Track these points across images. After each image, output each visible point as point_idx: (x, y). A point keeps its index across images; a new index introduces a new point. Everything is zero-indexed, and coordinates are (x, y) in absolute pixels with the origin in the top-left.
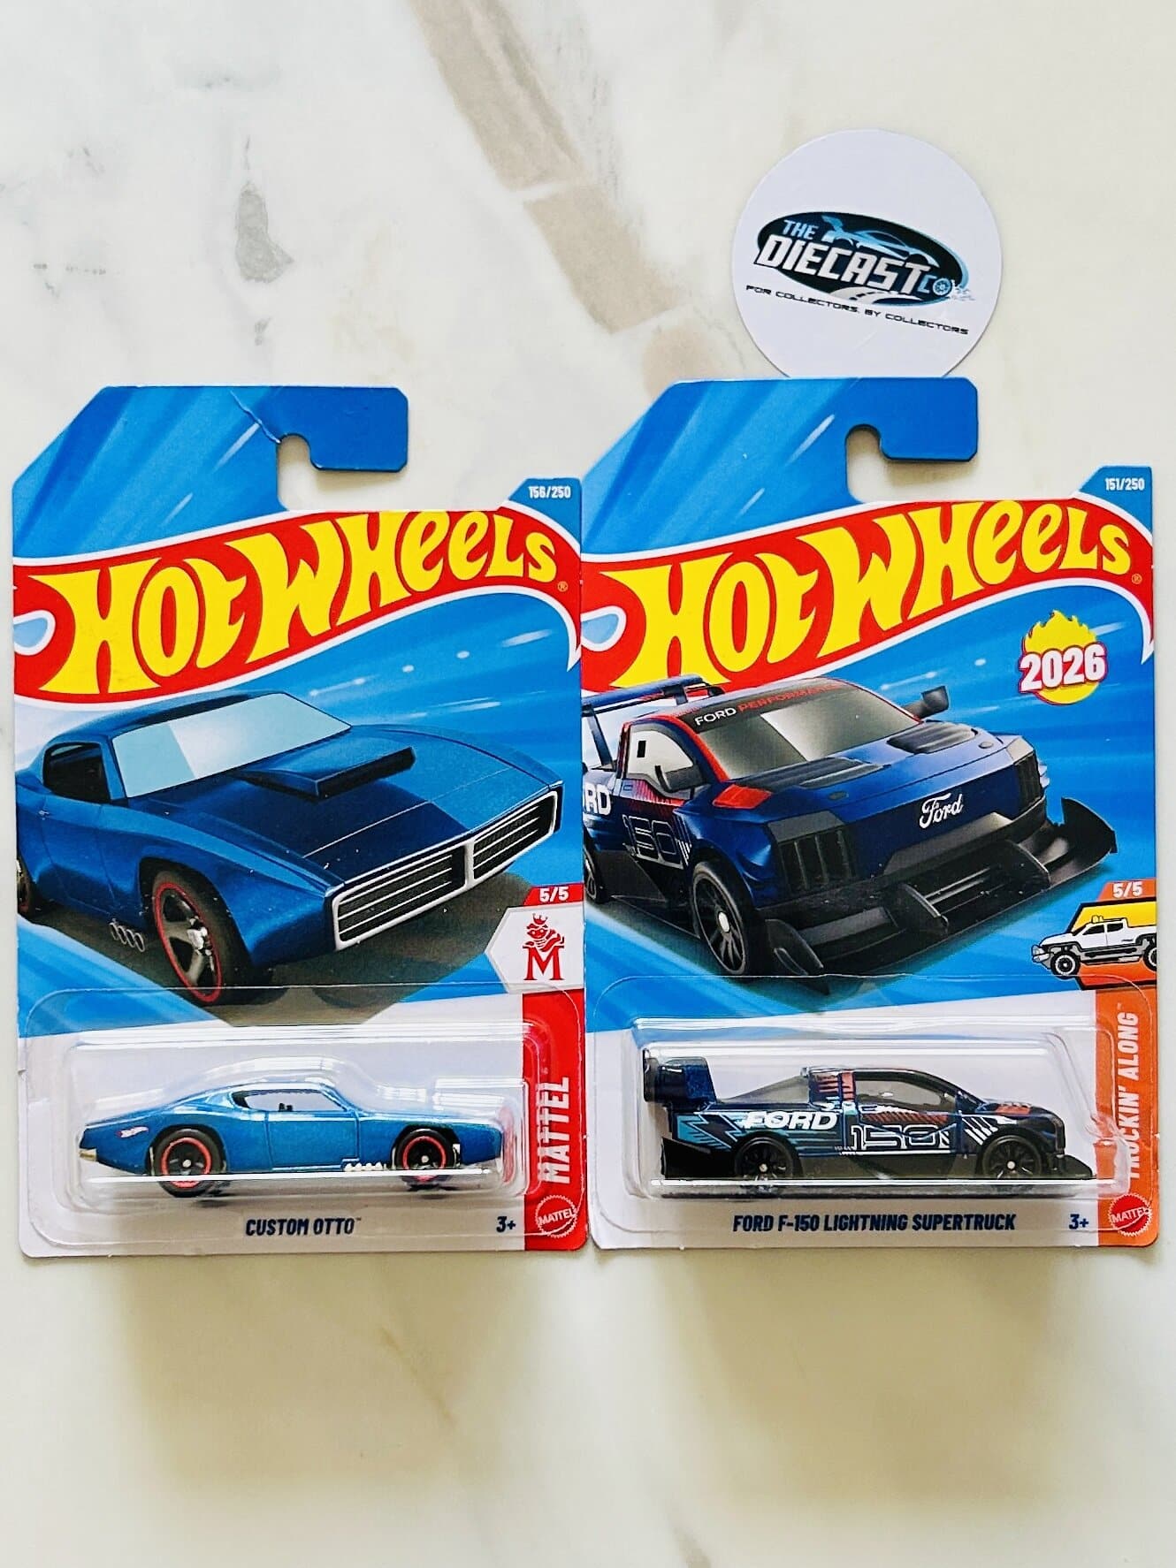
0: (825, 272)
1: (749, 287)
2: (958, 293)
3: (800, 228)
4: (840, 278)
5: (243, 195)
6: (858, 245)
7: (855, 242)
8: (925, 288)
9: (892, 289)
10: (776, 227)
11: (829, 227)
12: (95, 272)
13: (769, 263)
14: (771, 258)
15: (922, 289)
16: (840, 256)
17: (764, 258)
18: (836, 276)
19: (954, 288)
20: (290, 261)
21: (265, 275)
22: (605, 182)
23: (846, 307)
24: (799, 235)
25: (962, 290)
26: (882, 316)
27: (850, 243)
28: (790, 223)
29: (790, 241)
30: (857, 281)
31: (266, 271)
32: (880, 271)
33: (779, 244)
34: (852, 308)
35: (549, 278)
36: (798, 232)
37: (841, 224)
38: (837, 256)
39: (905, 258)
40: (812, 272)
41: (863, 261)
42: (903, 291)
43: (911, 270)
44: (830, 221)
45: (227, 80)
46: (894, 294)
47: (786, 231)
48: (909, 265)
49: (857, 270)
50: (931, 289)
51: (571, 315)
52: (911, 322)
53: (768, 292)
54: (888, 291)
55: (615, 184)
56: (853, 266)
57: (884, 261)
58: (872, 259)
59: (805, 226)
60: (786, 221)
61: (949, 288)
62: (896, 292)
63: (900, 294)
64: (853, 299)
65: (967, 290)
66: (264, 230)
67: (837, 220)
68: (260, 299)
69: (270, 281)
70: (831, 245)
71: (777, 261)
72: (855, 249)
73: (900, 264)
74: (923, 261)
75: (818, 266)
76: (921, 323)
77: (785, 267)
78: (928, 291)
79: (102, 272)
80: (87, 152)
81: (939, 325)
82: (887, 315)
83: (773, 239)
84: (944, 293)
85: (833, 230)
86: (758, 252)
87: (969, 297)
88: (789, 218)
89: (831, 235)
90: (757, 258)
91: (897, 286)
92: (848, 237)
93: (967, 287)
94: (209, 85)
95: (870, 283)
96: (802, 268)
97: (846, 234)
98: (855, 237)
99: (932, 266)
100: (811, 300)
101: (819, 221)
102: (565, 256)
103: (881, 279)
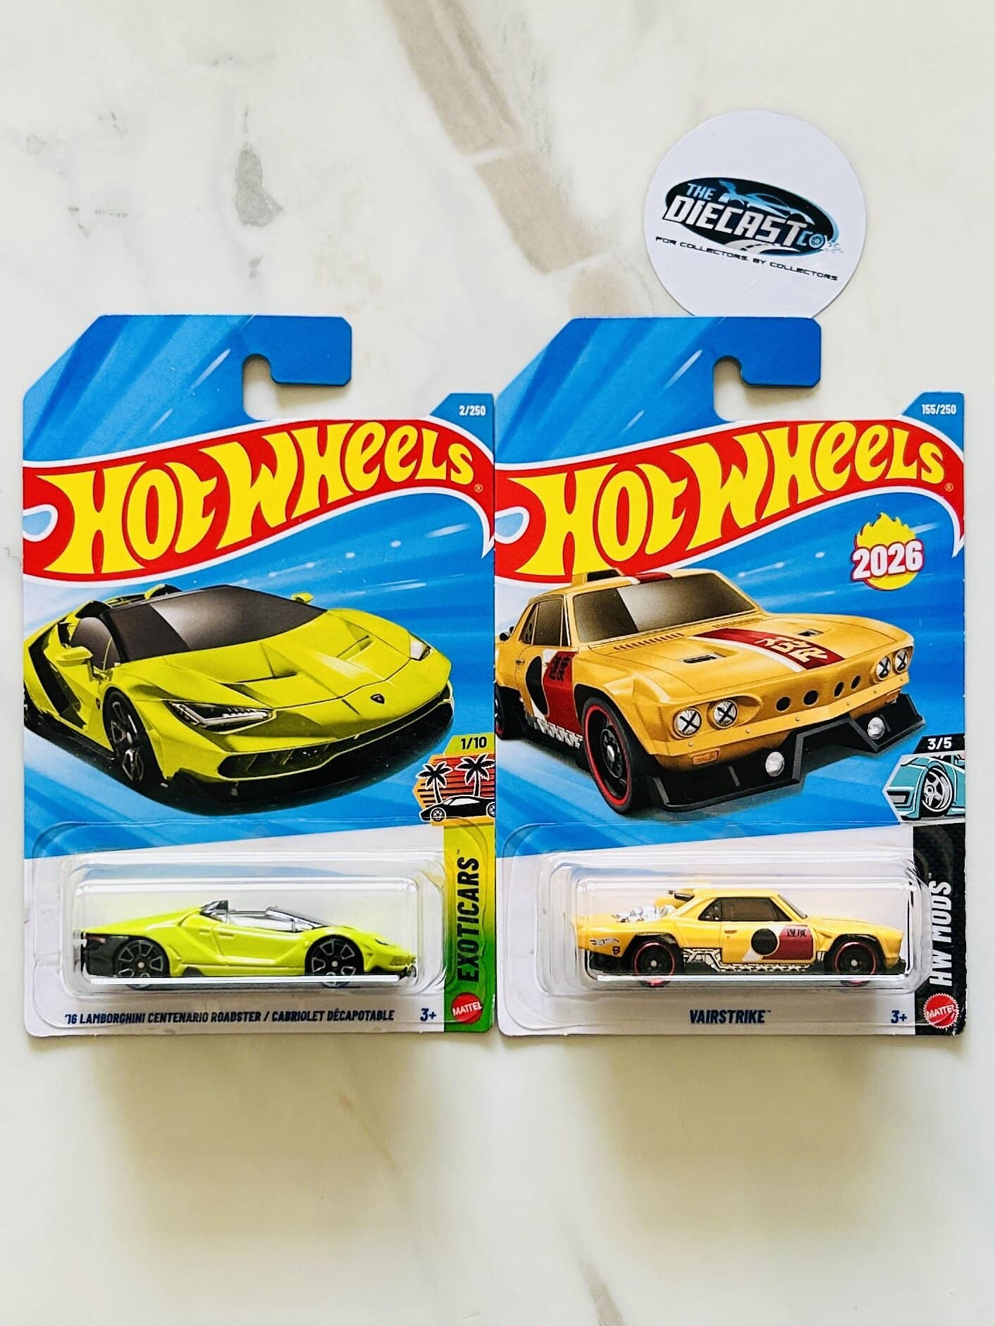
0: (721, 227)
1: (658, 238)
2: (830, 246)
3: (701, 190)
4: (733, 232)
5: (242, 154)
6: (748, 206)
7: (746, 203)
8: (804, 242)
9: (777, 241)
10: (681, 189)
11: (725, 190)
12: (119, 215)
13: (676, 219)
14: (677, 214)
15: (800, 242)
16: (733, 213)
17: (670, 215)
18: (729, 231)
19: (826, 242)
20: (280, 209)
21: (260, 220)
22: (541, 149)
23: (738, 256)
24: (700, 196)
25: (833, 244)
26: (767, 264)
27: (740, 203)
28: (692, 186)
29: (692, 201)
30: (747, 235)
31: (260, 217)
32: (766, 227)
33: (683, 203)
34: (743, 257)
35: (495, 229)
36: (699, 194)
37: (734, 188)
38: (731, 214)
39: (786, 217)
40: (710, 226)
41: (752, 219)
42: (784, 244)
43: (791, 227)
44: (725, 185)
45: (231, 59)
46: (777, 247)
47: (689, 193)
48: (790, 222)
49: (747, 226)
50: (807, 242)
51: (510, 258)
52: (791, 270)
53: (674, 242)
54: (773, 243)
55: (549, 152)
56: (744, 223)
57: (769, 218)
58: (759, 217)
59: (705, 189)
60: (689, 184)
61: (822, 243)
62: (779, 245)
63: (782, 246)
64: (743, 249)
65: (837, 244)
66: (259, 183)
67: (732, 184)
68: (254, 240)
69: (263, 225)
70: (726, 205)
71: (682, 217)
72: (745, 209)
73: (783, 221)
74: (802, 220)
75: (715, 222)
76: (799, 270)
77: (687, 222)
78: (805, 244)
79: (125, 215)
80: (114, 117)
81: (814, 272)
82: (771, 263)
83: (678, 199)
84: (820, 245)
85: (728, 192)
86: (666, 208)
87: (840, 249)
88: (690, 182)
89: (726, 196)
90: (665, 216)
91: (780, 239)
92: (741, 198)
93: (836, 242)
94: (216, 63)
95: (758, 237)
96: (702, 223)
97: (740, 196)
98: (747, 199)
99: (809, 224)
100: (709, 250)
101: (716, 186)
102: (508, 210)
103: (767, 233)
